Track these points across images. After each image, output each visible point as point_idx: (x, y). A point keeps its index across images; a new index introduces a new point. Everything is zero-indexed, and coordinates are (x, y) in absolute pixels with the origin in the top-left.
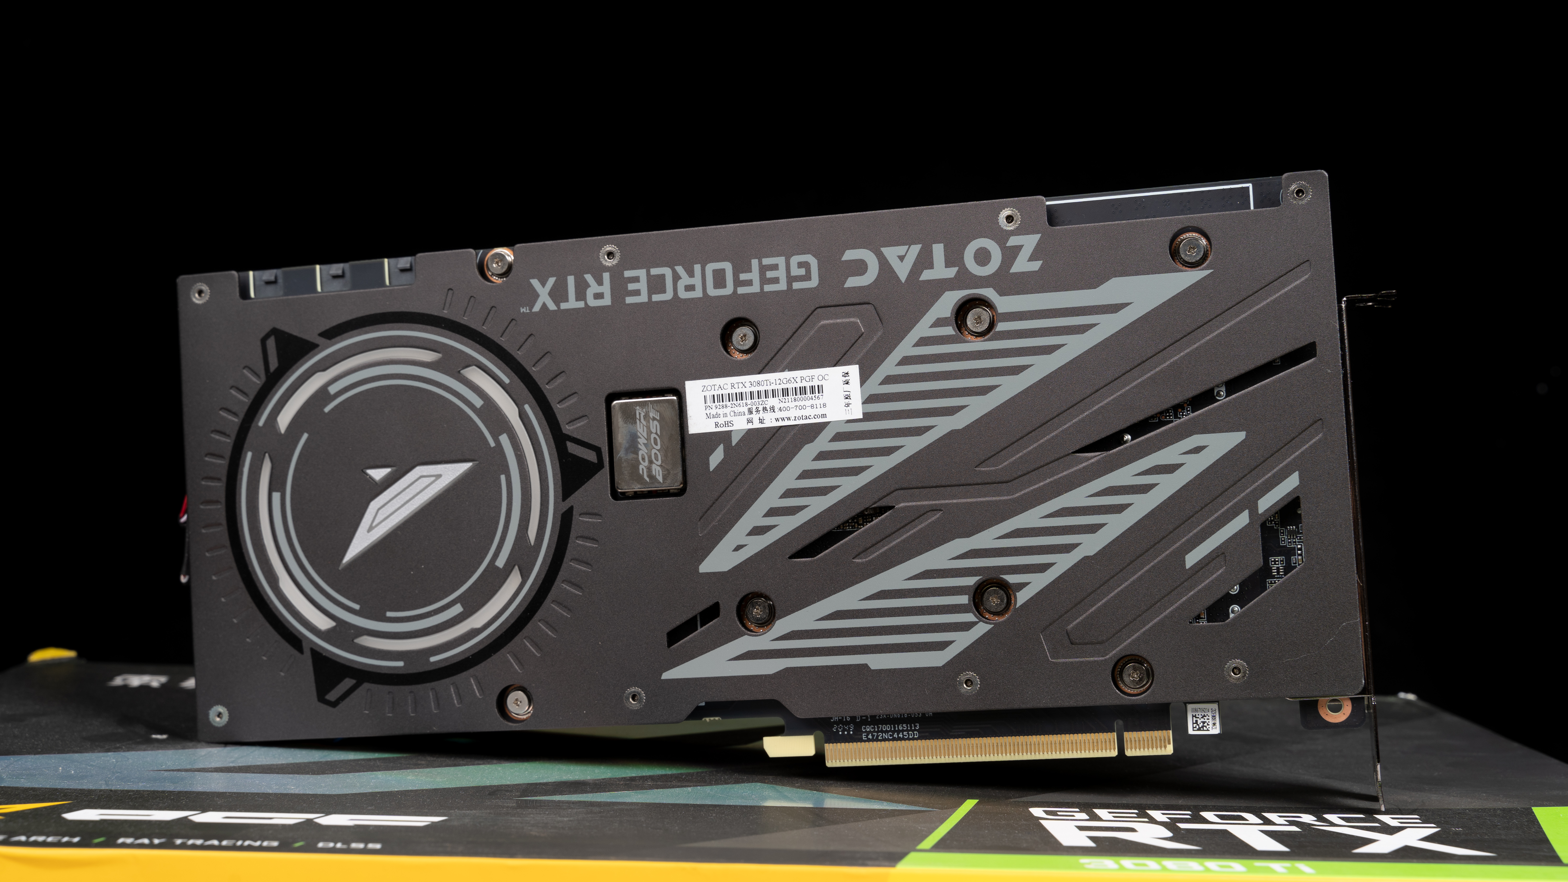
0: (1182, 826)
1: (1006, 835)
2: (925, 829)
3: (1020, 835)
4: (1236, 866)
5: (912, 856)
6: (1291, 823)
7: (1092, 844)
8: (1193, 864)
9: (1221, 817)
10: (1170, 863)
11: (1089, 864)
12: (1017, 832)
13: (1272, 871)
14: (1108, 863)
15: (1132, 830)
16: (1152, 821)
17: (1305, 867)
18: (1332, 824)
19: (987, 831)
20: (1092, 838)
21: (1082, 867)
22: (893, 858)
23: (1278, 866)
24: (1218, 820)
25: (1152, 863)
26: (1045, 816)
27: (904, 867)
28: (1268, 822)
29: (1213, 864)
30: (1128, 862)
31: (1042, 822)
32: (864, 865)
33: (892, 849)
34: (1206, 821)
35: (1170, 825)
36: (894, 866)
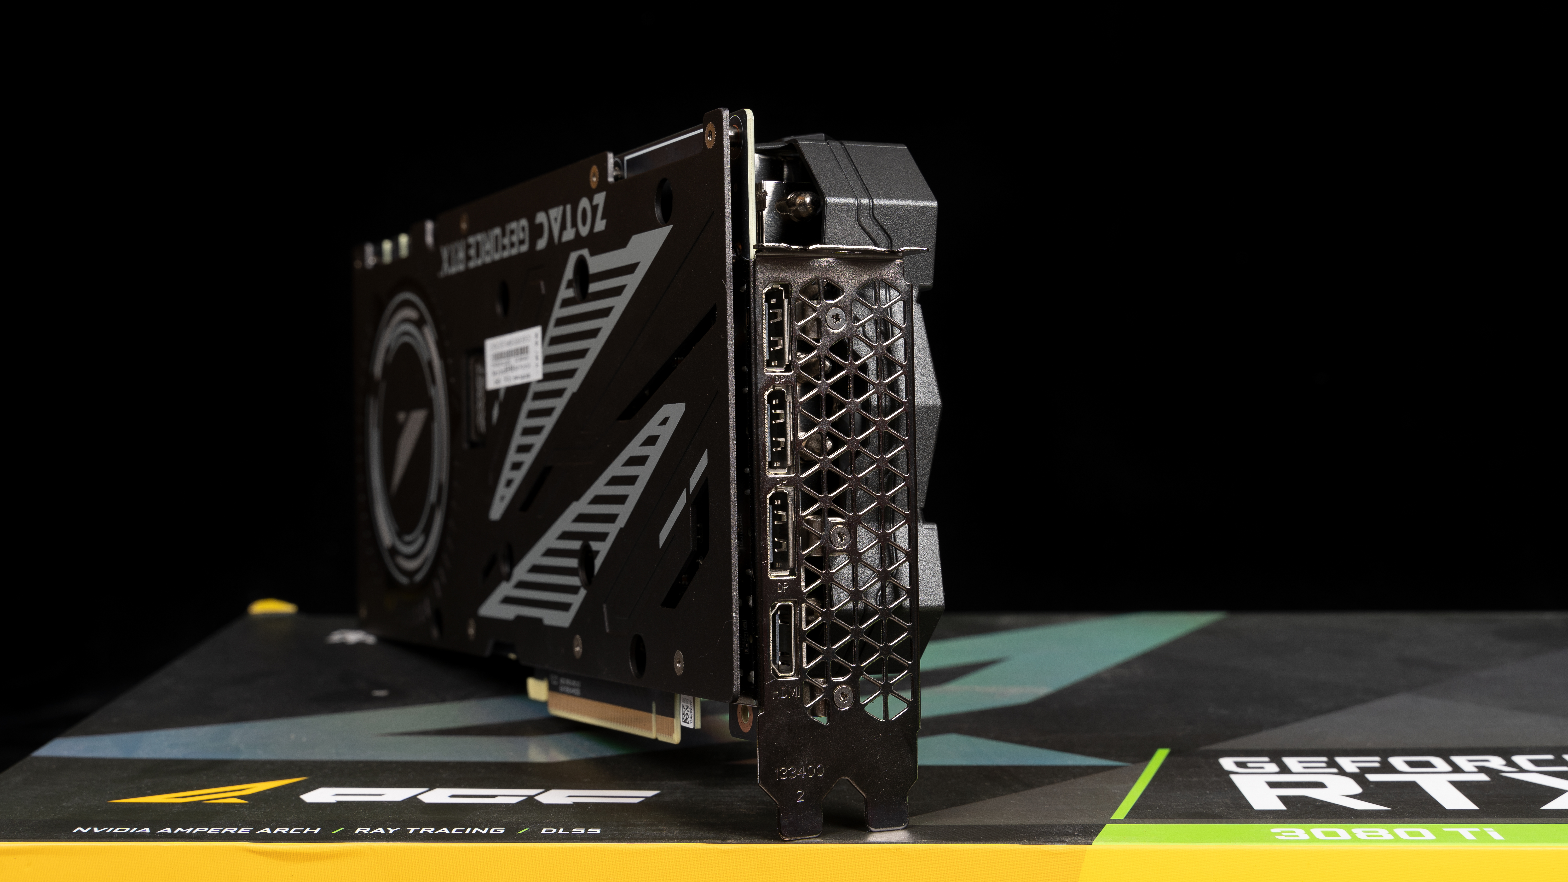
0: (1372, 777)
1: (1197, 797)
2: (1119, 791)
3: (1212, 796)
4: (1426, 831)
5: (1108, 827)
6: (1481, 770)
7: (1281, 806)
8: (1382, 831)
9: (1411, 764)
10: (1361, 831)
11: (1279, 834)
12: (1208, 792)
13: (1462, 839)
14: (1298, 831)
15: (1320, 785)
16: (1342, 772)
17: (1494, 831)
18: (1522, 770)
19: (1179, 793)
20: (1282, 799)
21: (1272, 839)
22: (1088, 833)
23: (1466, 830)
24: (1406, 768)
25: (1341, 831)
26: (1234, 768)
27: (1100, 843)
28: (1457, 769)
29: (1402, 830)
30: (1319, 830)
31: (1233, 777)
32: (1061, 842)
33: (1087, 821)
34: (1393, 770)
35: (1359, 777)
36: (1091, 844)
